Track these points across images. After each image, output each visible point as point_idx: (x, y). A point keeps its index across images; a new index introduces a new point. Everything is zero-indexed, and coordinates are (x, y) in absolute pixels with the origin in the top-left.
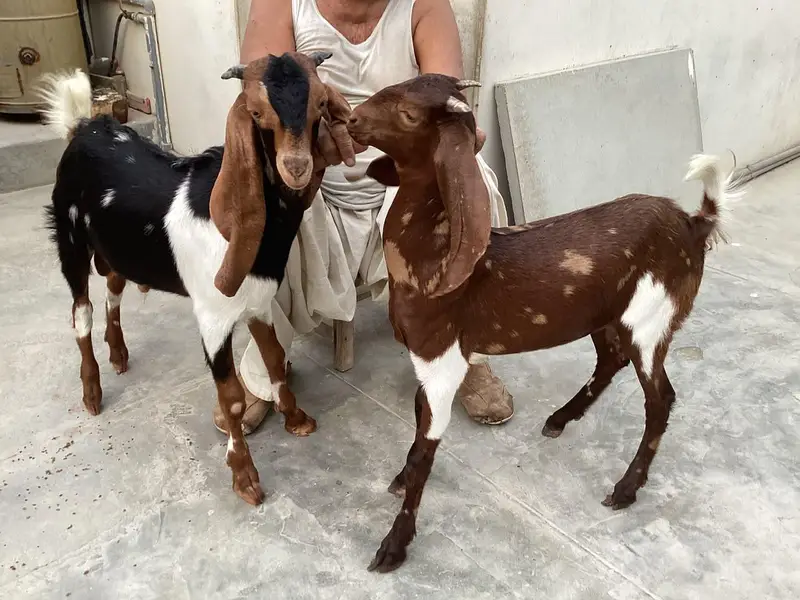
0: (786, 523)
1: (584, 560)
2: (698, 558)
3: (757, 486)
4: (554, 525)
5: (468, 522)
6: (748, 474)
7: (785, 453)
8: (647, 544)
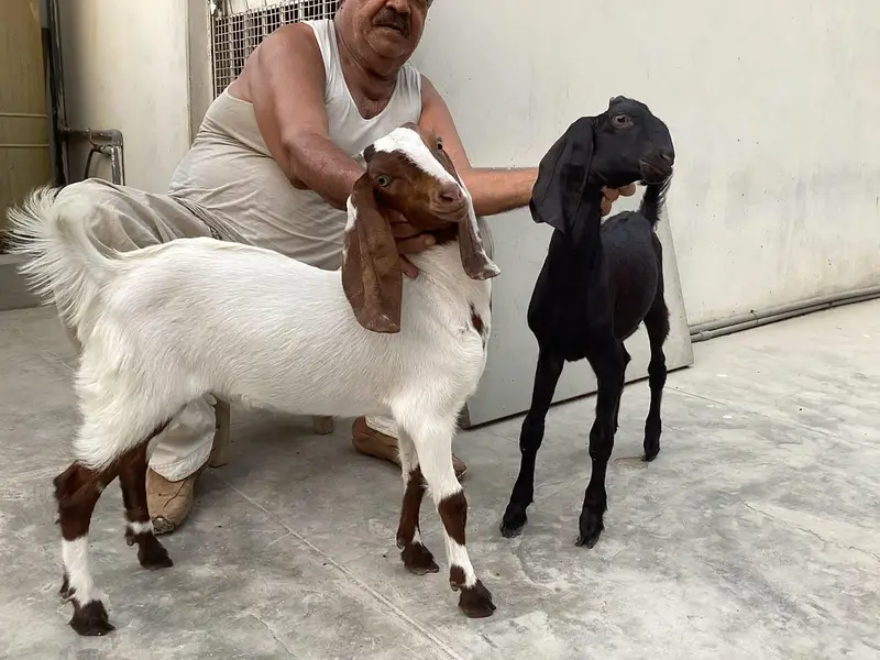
2: (571, 652)
3: (671, 584)
5: (297, 607)
6: (665, 573)
7: (717, 555)
8: (512, 636)
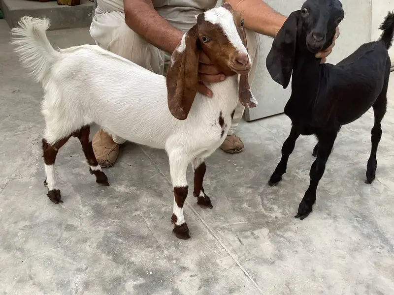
0: (339, 243)
1: (211, 241)
2: (277, 252)
3: (331, 221)
4: (204, 222)
5: (159, 213)
6: (329, 215)
7: (356, 207)
8: (251, 240)
